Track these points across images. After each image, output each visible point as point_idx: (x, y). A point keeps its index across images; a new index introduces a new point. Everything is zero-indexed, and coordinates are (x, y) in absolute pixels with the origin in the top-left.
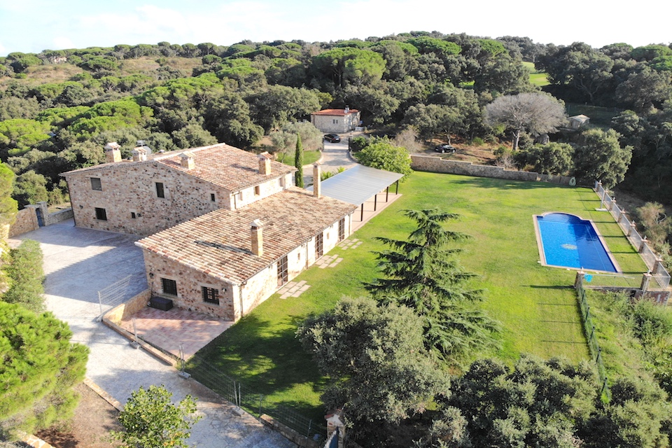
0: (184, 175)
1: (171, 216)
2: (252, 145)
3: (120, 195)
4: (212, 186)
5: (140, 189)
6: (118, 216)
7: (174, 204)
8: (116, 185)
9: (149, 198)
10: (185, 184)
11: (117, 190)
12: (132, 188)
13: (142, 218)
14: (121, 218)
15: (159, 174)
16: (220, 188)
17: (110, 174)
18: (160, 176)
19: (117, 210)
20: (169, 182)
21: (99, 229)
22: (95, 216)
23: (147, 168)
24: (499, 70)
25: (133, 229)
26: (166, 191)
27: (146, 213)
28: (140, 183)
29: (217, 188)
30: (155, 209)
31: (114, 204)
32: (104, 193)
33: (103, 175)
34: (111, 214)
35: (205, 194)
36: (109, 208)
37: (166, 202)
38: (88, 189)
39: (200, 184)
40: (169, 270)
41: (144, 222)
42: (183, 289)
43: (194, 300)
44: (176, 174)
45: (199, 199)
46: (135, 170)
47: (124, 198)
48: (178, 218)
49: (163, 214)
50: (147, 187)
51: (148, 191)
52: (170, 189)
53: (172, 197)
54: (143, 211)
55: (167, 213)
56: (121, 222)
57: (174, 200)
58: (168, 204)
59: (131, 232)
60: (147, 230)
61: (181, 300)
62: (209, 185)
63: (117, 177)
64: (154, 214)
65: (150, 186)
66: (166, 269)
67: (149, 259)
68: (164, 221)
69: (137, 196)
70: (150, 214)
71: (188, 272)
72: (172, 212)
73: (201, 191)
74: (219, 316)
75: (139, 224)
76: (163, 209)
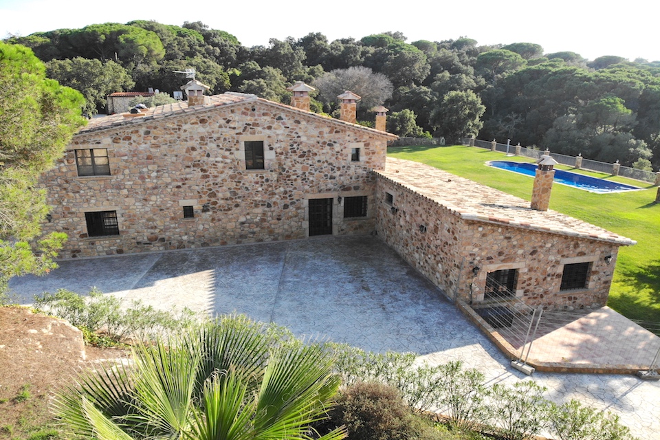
0: (309, 120)
1: (275, 198)
4: (358, 135)
6: (149, 220)
7: (284, 175)
8: (149, 158)
10: (307, 138)
11: (150, 167)
12: (190, 159)
13: (210, 213)
14: (158, 223)
15: (257, 125)
16: (373, 137)
18: (260, 129)
19: (147, 209)
20: (275, 138)
21: (96, 256)
22: (86, 231)
23: (230, 116)
25: (185, 238)
26: (269, 156)
27: (221, 202)
29: (366, 138)
31: (140, 197)
33: (115, 141)
34: (131, 219)
36: (128, 207)
39: (337, 135)
40: (512, 251)
41: (213, 220)
42: (530, 279)
43: (546, 292)
44: (292, 121)
45: (333, 160)
46: (203, 121)
47: (169, 180)
48: (288, 201)
49: (259, 198)
50: (228, 153)
51: (228, 161)
52: (279, 151)
53: (280, 164)
54: (213, 200)
55: (267, 196)
56: (157, 231)
57: (284, 170)
58: (270, 178)
59: (181, 245)
60: (219, 234)
61: (519, 301)
62: (352, 134)
63: (153, 141)
64: (239, 200)
65: (233, 149)
66: (506, 251)
67: (475, 241)
68: (259, 210)
69: (201, 174)
70: (229, 202)
71: (549, 245)
72: (277, 191)
73: (337, 147)
74: (582, 307)
75: (201, 227)
76: (260, 189)
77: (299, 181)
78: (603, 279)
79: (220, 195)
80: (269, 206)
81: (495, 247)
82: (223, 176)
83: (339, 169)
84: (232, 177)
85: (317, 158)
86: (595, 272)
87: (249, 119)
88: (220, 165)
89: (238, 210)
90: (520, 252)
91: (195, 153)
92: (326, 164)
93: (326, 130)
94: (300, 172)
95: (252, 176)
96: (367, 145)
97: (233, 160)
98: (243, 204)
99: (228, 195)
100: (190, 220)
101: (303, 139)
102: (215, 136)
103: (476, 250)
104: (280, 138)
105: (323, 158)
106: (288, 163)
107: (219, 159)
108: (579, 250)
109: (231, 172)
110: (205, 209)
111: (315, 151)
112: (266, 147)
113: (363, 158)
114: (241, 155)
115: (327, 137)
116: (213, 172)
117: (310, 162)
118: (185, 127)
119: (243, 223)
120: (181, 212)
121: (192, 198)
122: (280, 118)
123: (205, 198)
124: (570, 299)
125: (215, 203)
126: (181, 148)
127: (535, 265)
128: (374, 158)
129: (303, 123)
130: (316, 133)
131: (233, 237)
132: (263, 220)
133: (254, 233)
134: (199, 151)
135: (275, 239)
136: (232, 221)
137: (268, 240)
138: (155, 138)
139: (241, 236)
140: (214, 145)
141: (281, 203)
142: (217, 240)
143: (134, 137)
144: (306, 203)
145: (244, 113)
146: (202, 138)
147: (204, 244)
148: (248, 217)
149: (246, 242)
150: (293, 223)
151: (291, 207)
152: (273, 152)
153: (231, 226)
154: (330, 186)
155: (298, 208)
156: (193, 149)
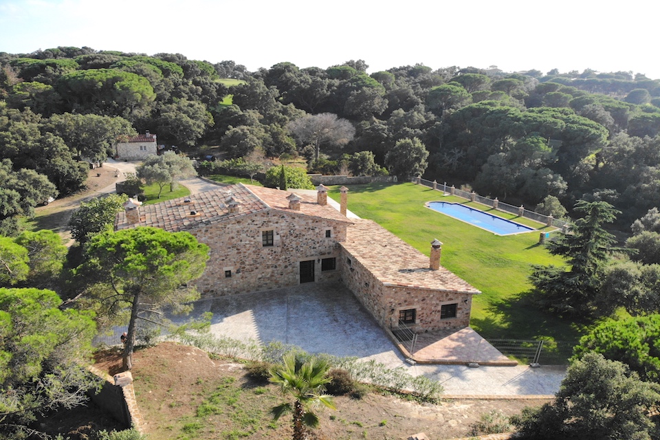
0: (301, 216)
1: (279, 262)
4: (329, 222)
5: (243, 243)
6: (205, 280)
7: (285, 248)
10: (299, 226)
12: (231, 244)
13: (241, 274)
14: (210, 282)
15: (270, 222)
16: (339, 223)
18: (271, 224)
20: (280, 228)
23: (254, 218)
25: (225, 289)
26: (276, 238)
27: (247, 267)
29: (334, 224)
30: (259, 260)
35: (321, 232)
39: (317, 224)
40: (412, 300)
41: (242, 277)
42: (423, 314)
43: (432, 320)
44: (290, 218)
45: (314, 238)
46: (239, 222)
47: (218, 256)
48: (287, 264)
49: (270, 263)
50: (252, 239)
51: (252, 243)
52: (282, 235)
53: (283, 242)
54: (243, 266)
55: (274, 261)
56: (209, 286)
57: (285, 245)
58: (276, 250)
59: (223, 294)
60: (245, 286)
61: (418, 325)
62: (326, 223)
63: (210, 235)
64: (258, 265)
65: (256, 236)
66: (408, 300)
67: (391, 295)
68: (270, 270)
69: (237, 251)
70: (252, 267)
71: (432, 296)
72: (280, 258)
73: (317, 230)
74: (454, 328)
75: (235, 282)
76: (271, 258)
77: (294, 251)
78: (465, 312)
79: (247, 263)
80: (276, 267)
81: (402, 298)
82: (249, 252)
83: (318, 243)
84: (254, 252)
85: (305, 237)
86: (460, 309)
87: (265, 219)
88: (248, 246)
89: (257, 271)
90: (416, 300)
91: (233, 240)
92: (310, 241)
93: (310, 221)
94: (294, 246)
95: (266, 250)
96: (335, 228)
97: (255, 242)
98: (260, 267)
99: (252, 262)
100: (229, 278)
101: (297, 227)
102: (245, 230)
103: (392, 300)
104: (283, 227)
105: (309, 237)
106: (288, 241)
107: (247, 242)
108: (449, 297)
109: (254, 249)
110: (238, 272)
111: (304, 233)
112: (275, 233)
113: (333, 235)
114: (260, 239)
115: (311, 225)
116: (243, 250)
117: (301, 240)
118: (228, 226)
119: (260, 278)
120: (224, 275)
121: (230, 266)
122: (283, 217)
123: (238, 265)
124: (447, 323)
125: (244, 268)
126: (226, 238)
127: (425, 306)
128: (339, 235)
129: (297, 218)
130: (304, 223)
131: (254, 287)
132: (272, 276)
133: (266, 284)
134: (236, 239)
135: (280, 287)
136: (253, 278)
137: (275, 287)
138: (211, 234)
139: (259, 286)
140: (245, 235)
141: (283, 265)
142: (244, 290)
143: (199, 234)
144: (298, 264)
145: (262, 216)
146: (238, 232)
147: (237, 293)
148: (263, 274)
149: (262, 290)
150: (290, 277)
151: (289, 267)
152: (279, 236)
153: (252, 280)
154: (313, 253)
155: (293, 267)
156: (233, 238)
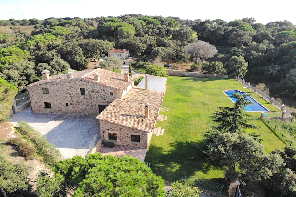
0: (97, 84)
1: (89, 103)
2: (85, 67)
3: (59, 95)
4: (112, 88)
5: (72, 92)
6: (58, 106)
7: (91, 97)
8: (57, 91)
9: (77, 96)
10: (97, 88)
11: (58, 93)
12: (67, 92)
13: (72, 105)
14: (60, 106)
15: (83, 84)
16: (116, 89)
17: (54, 86)
18: (84, 85)
19: (57, 103)
20: (88, 88)
21: (46, 113)
22: (44, 106)
23: (76, 82)
24: (182, 32)
25: (66, 111)
26: (86, 92)
27: (75, 103)
28: (72, 89)
29: (114, 89)
30: (79, 101)
31: (56, 100)
32: (50, 95)
33: (50, 86)
34: (54, 105)
35: (108, 93)
36: (53, 102)
37: (86, 97)
38: (41, 94)
40: (114, 129)
41: (73, 107)
42: (121, 136)
43: (126, 141)
44: (92, 84)
46: (69, 83)
47: (62, 96)
49: (84, 103)
50: (76, 91)
52: (89, 91)
56: (60, 108)
59: (66, 113)
61: (118, 142)
62: (110, 88)
64: (79, 103)
68: (85, 106)
71: (125, 128)
73: (106, 91)
74: (139, 147)
75: (70, 109)
78: (144, 141)
81: (109, 127)
82: (75, 96)
83: (107, 97)
86: (141, 138)
91: (68, 90)
92: (103, 96)
93: (102, 87)
94: (95, 97)
96: (114, 91)
99: (76, 101)
103: (104, 127)
106: (92, 95)
108: (134, 131)
111: (99, 92)
112: (86, 90)
116: (72, 95)
118: (65, 84)
119: (80, 109)
120: (65, 104)
121: (68, 101)
122: (89, 83)
123: (71, 102)
124: (134, 144)
126: (65, 89)
127: (121, 133)
128: (117, 95)
129: (95, 84)
132: (86, 109)
133: (83, 112)
135: (90, 114)
137: (87, 114)
138: (59, 86)
139: (80, 112)
141: (91, 105)
142: (74, 113)
144: (98, 106)
145: (79, 81)
146: (69, 87)
147: (71, 113)
150: (94, 111)
153: (77, 109)
154: (104, 102)
155: (95, 107)
